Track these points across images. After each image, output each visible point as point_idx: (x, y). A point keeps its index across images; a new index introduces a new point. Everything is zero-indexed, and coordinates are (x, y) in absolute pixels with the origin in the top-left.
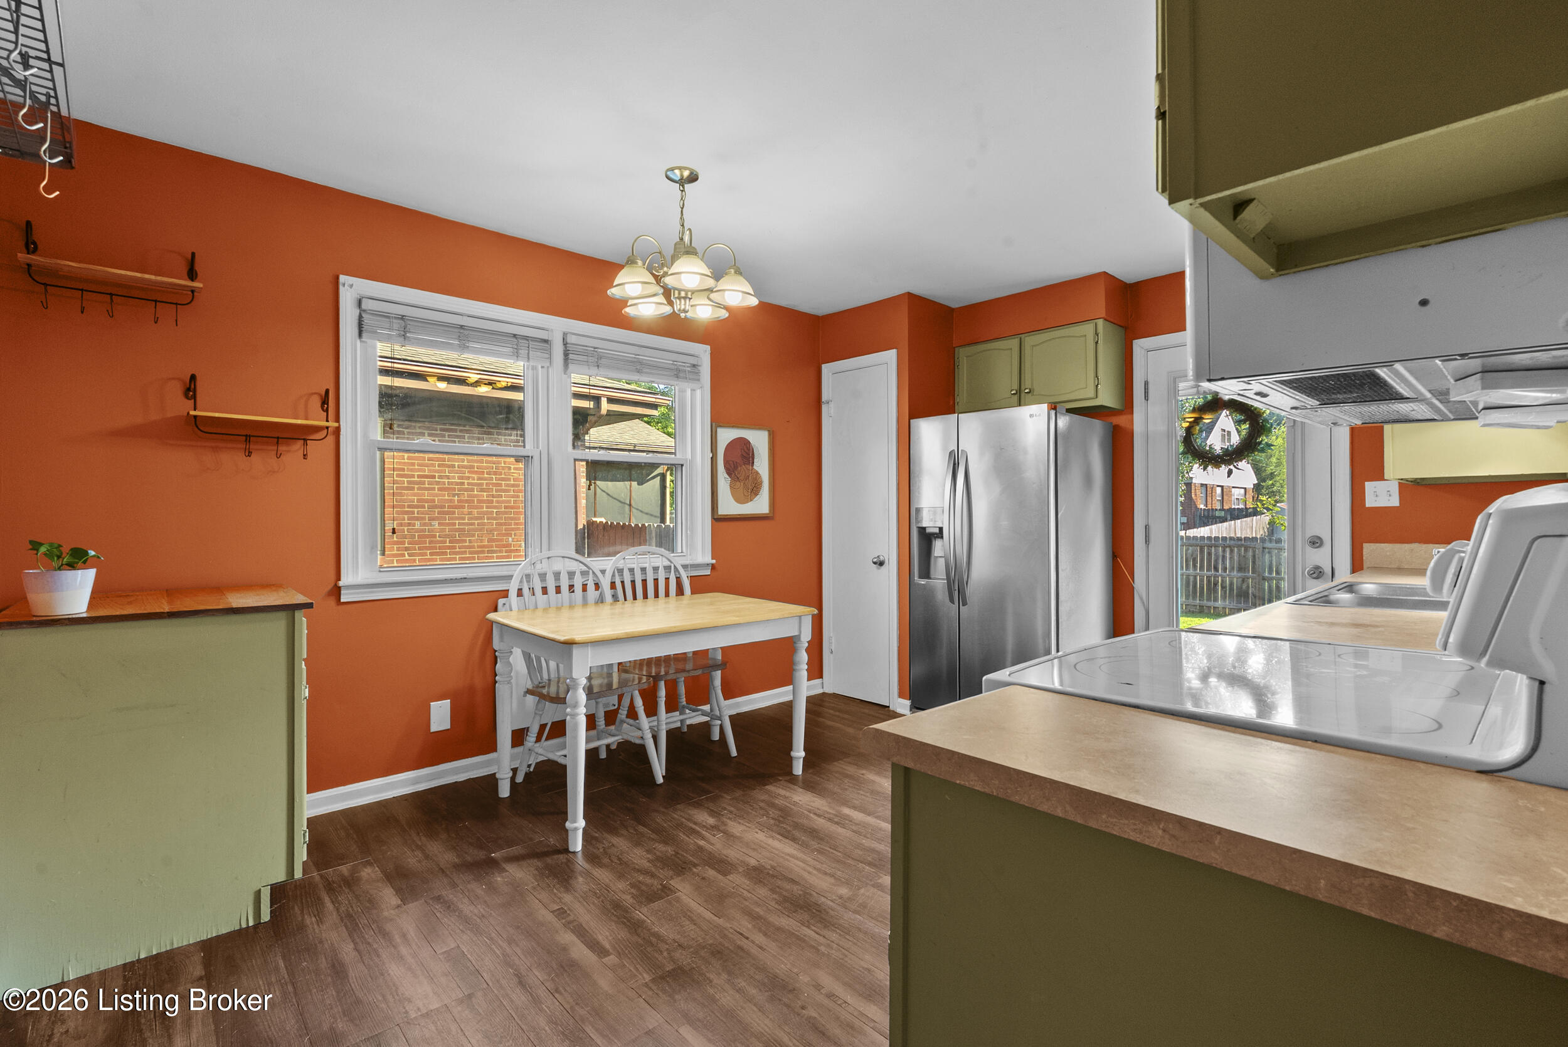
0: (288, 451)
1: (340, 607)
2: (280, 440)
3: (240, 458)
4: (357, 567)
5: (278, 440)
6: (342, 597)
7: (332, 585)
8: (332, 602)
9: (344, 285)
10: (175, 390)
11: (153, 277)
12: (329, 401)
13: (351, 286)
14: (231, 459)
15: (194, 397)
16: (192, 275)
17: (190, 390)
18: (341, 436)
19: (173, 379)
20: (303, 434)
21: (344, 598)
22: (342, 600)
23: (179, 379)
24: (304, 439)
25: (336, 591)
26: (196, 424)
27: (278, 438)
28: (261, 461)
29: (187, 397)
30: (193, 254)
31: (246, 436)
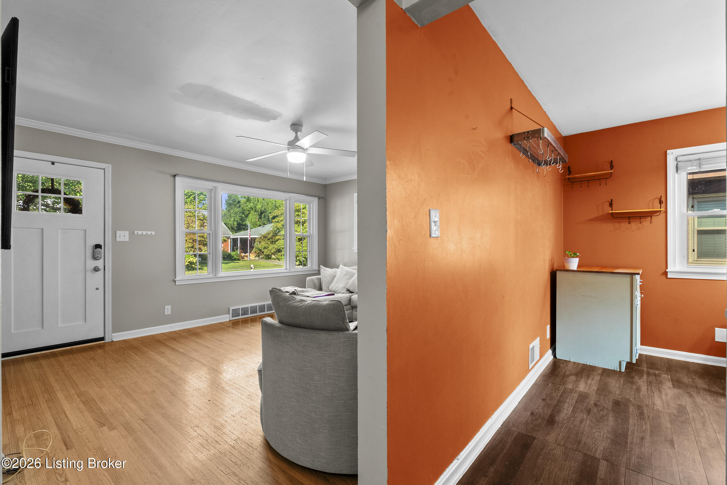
0: (646, 221)
1: (668, 280)
2: (641, 217)
3: (627, 225)
4: (675, 265)
5: (640, 218)
6: (668, 276)
7: (664, 270)
8: (664, 277)
9: (669, 154)
10: (607, 205)
11: (598, 173)
12: (663, 201)
13: (672, 153)
14: (624, 225)
15: (612, 207)
16: (612, 167)
17: (611, 205)
18: (668, 213)
19: (606, 201)
20: (650, 214)
21: (669, 276)
22: (668, 277)
23: (608, 201)
24: (651, 216)
25: (666, 273)
26: (612, 215)
27: (640, 217)
28: (634, 225)
29: (610, 206)
30: (612, 161)
31: (629, 217)
